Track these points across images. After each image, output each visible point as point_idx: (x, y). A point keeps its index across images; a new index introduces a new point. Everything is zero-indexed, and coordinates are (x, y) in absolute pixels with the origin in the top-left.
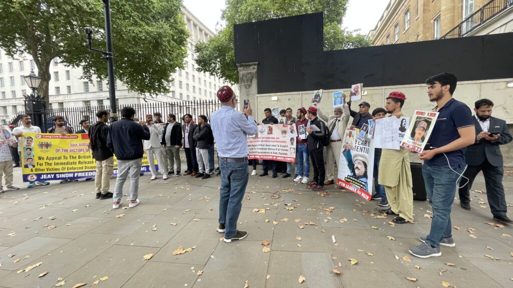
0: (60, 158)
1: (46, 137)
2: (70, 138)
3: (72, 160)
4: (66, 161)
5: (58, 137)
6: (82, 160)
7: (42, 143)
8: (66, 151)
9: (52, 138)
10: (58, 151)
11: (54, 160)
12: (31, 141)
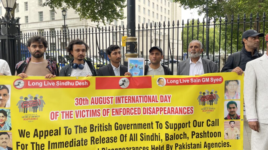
0: (58, 132)
1: (34, 84)
2: (74, 87)
3: (79, 137)
4: (68, 138)
5: (53, 84)
6: (97, 134)
7: (26, 98)
8: (69, 115)
9: (43, 87)
10: (54, 115)
11: (49, 138)
12: (5, 95)
